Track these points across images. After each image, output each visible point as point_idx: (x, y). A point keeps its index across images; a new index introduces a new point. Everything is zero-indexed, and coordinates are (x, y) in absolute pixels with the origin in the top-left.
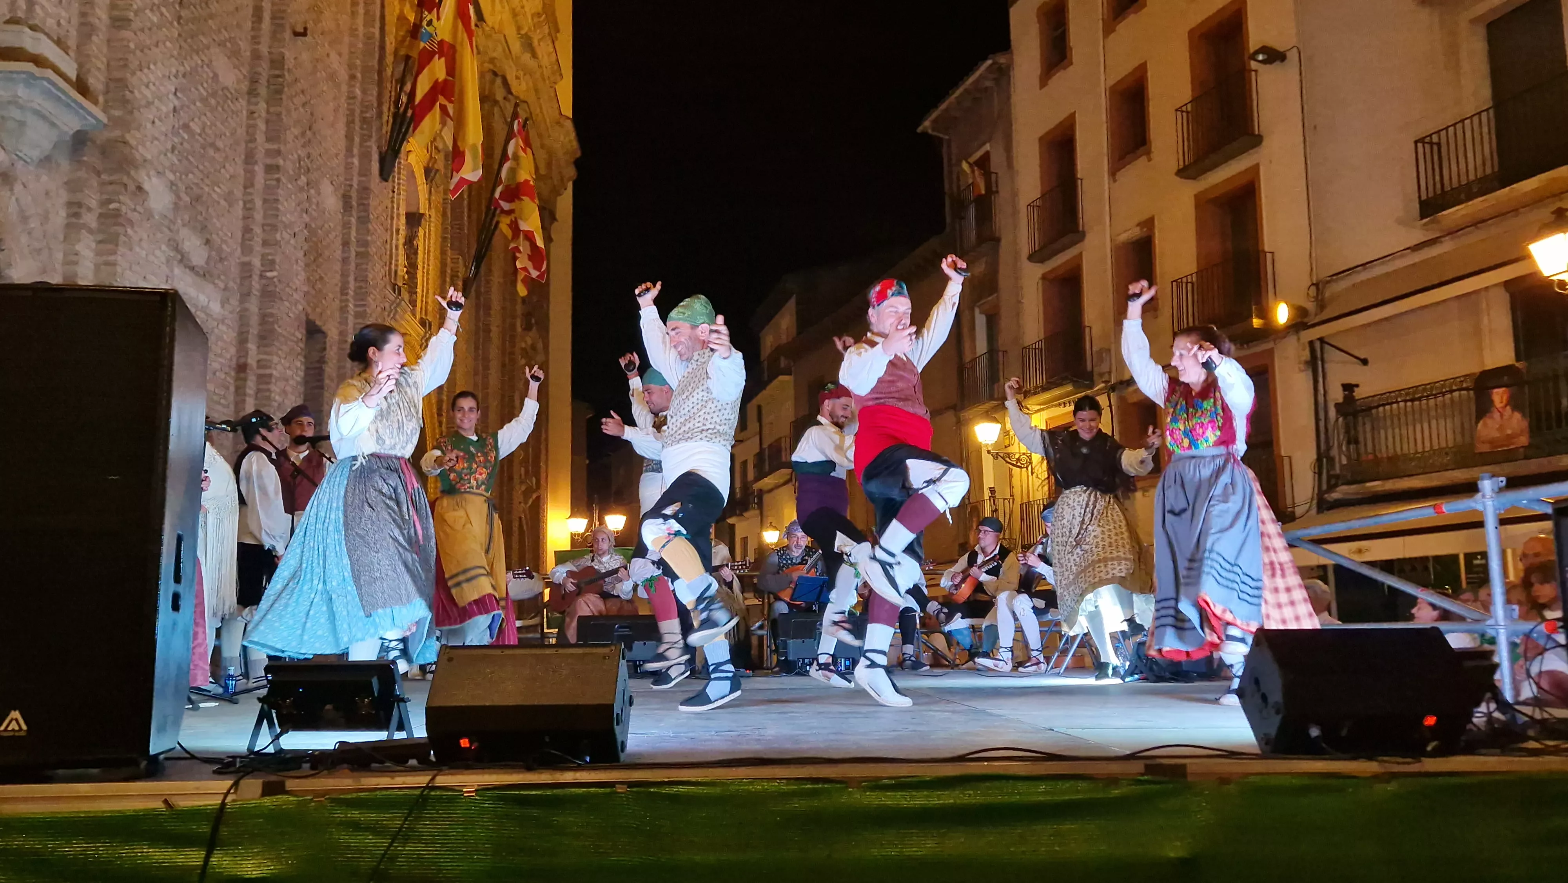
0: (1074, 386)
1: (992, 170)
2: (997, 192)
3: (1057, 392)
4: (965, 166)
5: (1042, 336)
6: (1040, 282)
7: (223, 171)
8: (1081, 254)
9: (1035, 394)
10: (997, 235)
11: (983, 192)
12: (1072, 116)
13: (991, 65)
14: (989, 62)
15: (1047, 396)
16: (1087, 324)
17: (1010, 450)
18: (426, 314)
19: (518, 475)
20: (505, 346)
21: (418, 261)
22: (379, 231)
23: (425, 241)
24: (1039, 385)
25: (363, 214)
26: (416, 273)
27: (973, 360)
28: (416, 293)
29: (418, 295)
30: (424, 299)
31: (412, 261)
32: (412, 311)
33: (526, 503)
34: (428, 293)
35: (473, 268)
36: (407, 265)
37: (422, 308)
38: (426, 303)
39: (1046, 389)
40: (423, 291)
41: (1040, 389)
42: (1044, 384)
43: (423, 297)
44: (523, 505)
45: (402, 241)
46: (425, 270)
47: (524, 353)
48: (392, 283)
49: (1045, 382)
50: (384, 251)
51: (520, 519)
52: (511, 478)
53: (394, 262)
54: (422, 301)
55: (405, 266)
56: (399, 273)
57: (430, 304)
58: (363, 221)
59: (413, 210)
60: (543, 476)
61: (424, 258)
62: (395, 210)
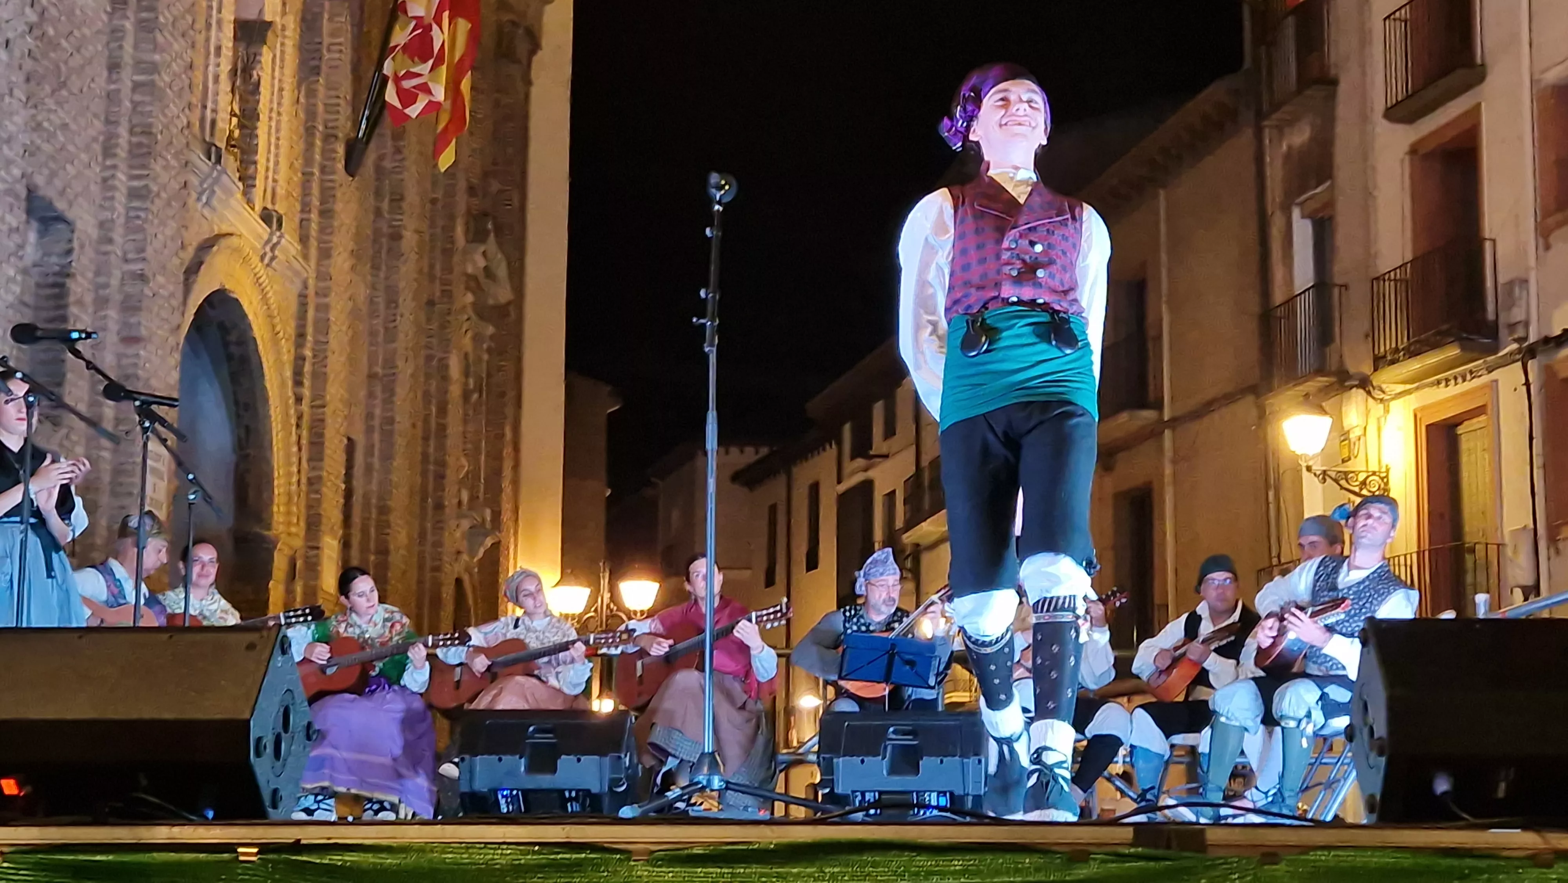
0: (1463, 349)
3: (1432, 359)
5: (1409, 257)
6: (1407, 158)
8: (1478, 106)
9: (1393, 362)
10: (1333, 72)
15: (1414, 365)
16: (1487, 234)
17: (1350, 466)
18: (273, 203)
19: (455, 501)
20: (432, 267)
21: (261, 105)
22: (176, 46)
23: (273, 70)
24: (1401, 347)
25: (144, 15)
26: (256, 128)
27: (1287, 302)
28: (255, 163)
29: (259, 166)
30: (270, 174)
31: (249, 106)
32: (245, 194)
33: (472, 553)
34: (277, 163)
35: (364, 121)
36: (237, 112)
37: (265, 191)
38: (275, 181)
39: (1412, 353)
40: (268, 160)
41: (1402, 354)
42: (1410, 345)
43: (267, 169)
44: (465, 557)
45: (225, 67)
46: (273, 124)
47: (473, 284)
48: (204, 140)
49: (1412, 340)
50: (187, 82)
51: (459, 582)
52: (439, 507)
53: (210, 105)
54: (267, 178)
55: (233, 114)
56: (220, 124)
57: (282, 182)
58: (146, 27)
59: (251, 15)
60: (506, 507)
61: (271, 101)
62: (214, 12)
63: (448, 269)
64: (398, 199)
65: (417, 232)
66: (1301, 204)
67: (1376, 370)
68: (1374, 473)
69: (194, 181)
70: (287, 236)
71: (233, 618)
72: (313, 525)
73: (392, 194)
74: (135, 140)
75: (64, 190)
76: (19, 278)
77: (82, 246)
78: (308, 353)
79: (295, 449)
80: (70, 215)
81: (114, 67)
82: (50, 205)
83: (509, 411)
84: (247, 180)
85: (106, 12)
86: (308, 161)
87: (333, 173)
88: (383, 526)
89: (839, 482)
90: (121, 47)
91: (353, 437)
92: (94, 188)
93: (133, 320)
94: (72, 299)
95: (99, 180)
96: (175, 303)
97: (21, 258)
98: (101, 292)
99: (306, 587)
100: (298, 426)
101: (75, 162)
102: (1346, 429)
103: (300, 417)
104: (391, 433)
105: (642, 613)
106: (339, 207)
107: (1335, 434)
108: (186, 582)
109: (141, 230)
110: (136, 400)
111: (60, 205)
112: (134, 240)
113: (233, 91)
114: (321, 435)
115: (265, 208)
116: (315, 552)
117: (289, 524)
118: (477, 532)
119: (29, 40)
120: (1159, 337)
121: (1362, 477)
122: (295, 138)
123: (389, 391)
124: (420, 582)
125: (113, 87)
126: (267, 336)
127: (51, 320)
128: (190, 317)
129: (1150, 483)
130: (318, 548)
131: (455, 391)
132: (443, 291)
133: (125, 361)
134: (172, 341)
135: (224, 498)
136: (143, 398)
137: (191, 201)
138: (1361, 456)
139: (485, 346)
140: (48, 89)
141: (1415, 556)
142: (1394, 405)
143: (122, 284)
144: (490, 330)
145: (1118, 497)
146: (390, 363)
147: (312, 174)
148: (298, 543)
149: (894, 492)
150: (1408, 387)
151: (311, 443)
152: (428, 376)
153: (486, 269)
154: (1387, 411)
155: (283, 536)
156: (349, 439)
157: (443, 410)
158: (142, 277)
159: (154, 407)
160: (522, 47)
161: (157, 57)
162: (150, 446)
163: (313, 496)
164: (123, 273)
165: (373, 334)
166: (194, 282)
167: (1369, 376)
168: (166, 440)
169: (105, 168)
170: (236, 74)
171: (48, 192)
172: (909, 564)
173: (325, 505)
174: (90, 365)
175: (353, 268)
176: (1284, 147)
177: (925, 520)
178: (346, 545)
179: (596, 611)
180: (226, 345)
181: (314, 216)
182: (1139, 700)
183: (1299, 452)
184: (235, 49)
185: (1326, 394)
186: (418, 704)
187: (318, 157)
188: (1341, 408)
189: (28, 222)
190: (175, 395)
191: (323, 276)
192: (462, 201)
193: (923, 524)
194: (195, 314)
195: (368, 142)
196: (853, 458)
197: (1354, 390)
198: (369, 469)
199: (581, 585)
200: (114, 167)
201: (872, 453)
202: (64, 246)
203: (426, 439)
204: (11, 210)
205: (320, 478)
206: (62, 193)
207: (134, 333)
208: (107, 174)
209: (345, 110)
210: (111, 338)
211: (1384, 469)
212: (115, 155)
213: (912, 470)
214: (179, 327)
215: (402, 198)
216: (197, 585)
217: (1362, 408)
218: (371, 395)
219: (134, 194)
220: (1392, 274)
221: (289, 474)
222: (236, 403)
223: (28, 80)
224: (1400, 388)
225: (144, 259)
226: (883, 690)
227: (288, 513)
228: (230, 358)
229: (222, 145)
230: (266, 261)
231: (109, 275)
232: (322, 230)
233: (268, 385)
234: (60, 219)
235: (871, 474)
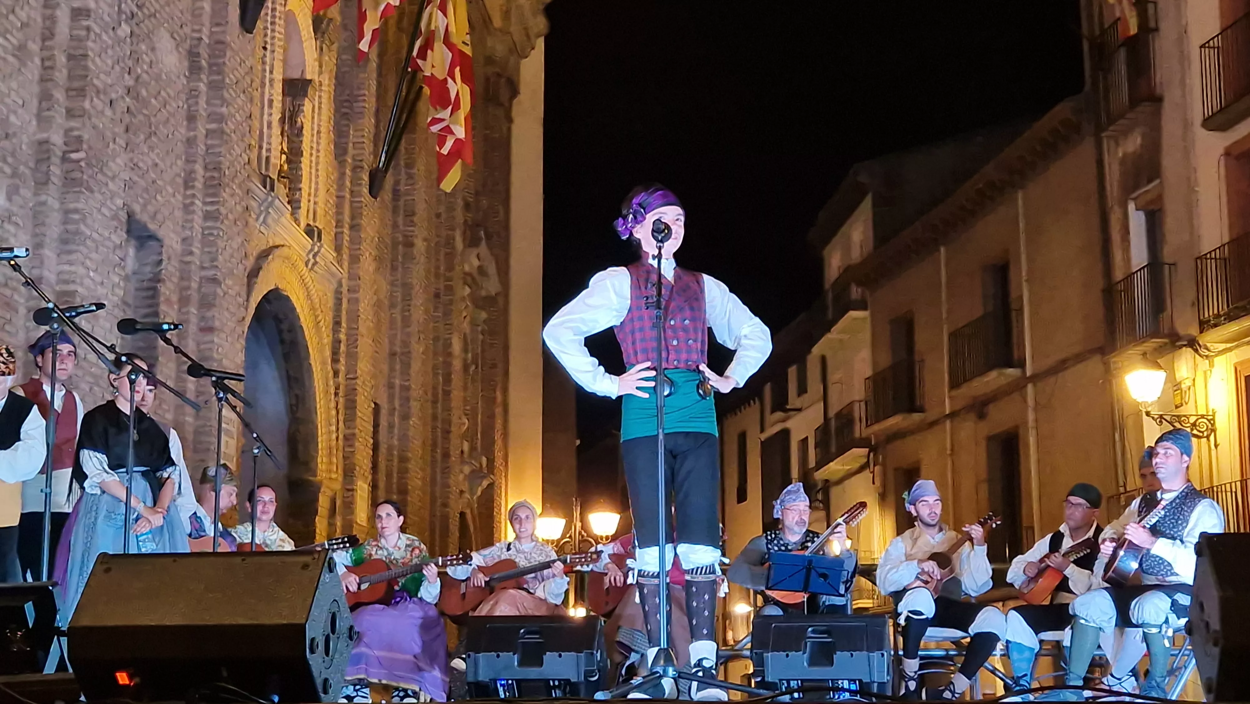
2: (1157, 30)
5: (1226, 239)
6: (1223, 159)
9: (1216, 326)
11: (1133, 30)
15: (1234, 328)
17: (1182, 411)
18: (314, 220)
19: (458, 452)
20: (438, 268)
21: (304, 145)
22: (239, 101)
23: (313, 118)
24: (1222, 313)
25: (216, 77)
26: (301, 162)
27: (1127, 278)
28: (300, 189)
29: (303, 192)
30: (312, 199)
31: (295, 145)
32: (292, 214)
33: (472, 494)
34: (317, 190)
35: (384, 155)
36: (286, 150)
37: (308, 211)
38: (315, 203)
39: (1231, 317)
40: (310, 188)
41: (1223, 318)
42: (1230, 311)
43: (309, 195)
44: (467, 495)
45: (276, 117)
46: (314, 158)
47: (469, 279)
48: (261, 173)
49: (1231, 306)
50: (248, 129)
51: (462, 515)
52: (446, 455)
53: (265, 146)
54: (309, 201)
55: (282, 152)
56: (273, 160)
57: (321, 204)
58: (216, 87)
59: (296, 75)
60: (499, 455)
61: (312, 141)
62: (267, 74)
63: (450, 268)
64: (410, 214)
65: (425, 240)
66: (1134, 199)
67: (1201, 332)
68: (1203, 416)
69: (254, 204)
70: (325, 246)
71: (289, 546)
72: (349, 473)
73: (405, 211)
74: (208, 174)
75: (155, 213)
76: (122, 284)
77: (169, 259)
78: (342, 337)
79: (334, 412)
80: (161, 233)
81: (191, 118)
82: (145, 227)
83: (499, 379)
84: (294, 203)
85: (185, 75)
86: (341, 186)
87: (361, 196)
88: (403, 472)
89: (762, 430)
90: (197, 103)
91: (377, 402)
92: (178, 214)
93: (209, 314)
94: (162, 299)
95: (181, 206)
96: (241, 300)
97: (123, 268)
98: (184, 293)
99: (344, 519)
100: (336, 394)
101: (164, 193)
102: (1178, 380)
103: (337, 388)
104: (408, 399)
105: (607, 538)
106: (364, 222)
107: (1170, 385)
108: (252, 518)
109: (213, 244)
110: (212, 376)
111: (152, 226)
112: (209, 252)
113: (282, 134)
114: (355, 401)
115: (308, 225)
116: (351, 493)
117: (330, 471)
118: (476, 475)
119: (128, 99)
120: (1021, 310)
121: (1192, 420)
122: (330, 169)
123: (406, 366)
124: (432, 515)
125: (192, 133)
126: (311, 325)
127: (146, 316)
128: (252, 311)
129: (1017, 427)
130: (353, 490)
131: (457, 364)
132: (446, 286)
133: (202, 347)
134: (239, 330)
135: (281, 453)
136: (218, 375)
137: (251, 221)
138: (1191, 403)
139: (480, 329)
140: (142, 137)
141: (1238, 484)
142: (1217, 360)
143: (200, 287)
144: (484, 315)
145: (990, 439)
146: (406, 344)
147: (343, 197)
148: (337, 486)
149: (807, 438)
150: (1229, 345)
151: (346, 408)
152: (435, 354)
153: (480, 268)
154: (1211, 365)
155: (325, 481)
156: (375, 403)
157: (448, 380)
158: (214, 280)
159: (226, 381)
160: (504, 94)
161: (224, 110)
162: (224, 412)
163: (347, 449)
164: (201, 278)
165: (392, 322)
166: (255, 283)
167: (1196, 337)
168: (235, 407)
169: (185, 197)
170: (284, 123)
171: (143, 217)
172: (820, 497)
173: (358, 456)
174: (177, 350)
175: (377, 269)
176: (1120, 155)
177: (832, 461)
178: (374, 487)
179: (570, 537)
180: (280, 332)
181: (346, 231)
182: (1012, 604)
183: (1140, 400)
184: (283, 102)
185: (1160, 353)
186: (433, 612)
187: (348, 183)
188: (1173, 363)
189: (127, 241)
190: (241, 372)
191: (353, 276)
192: (459, 215)
193: (831, 464)
194: (256, 308)
195: (386, 171)
196: (773, 411)
197: (1184, 348)
198: (391, 426)
199: (559, 517)
200: (194, 196)
201: (788, 407)
202: (156, 258)
203: (435, 402)
204: (115, 231)
205: (354, 435)
206: (154, 217)
207: (210, 324)
208: (188, 201)
209: (369, 147)
210: (192, 328)
211: (1210, 413)
212: (193, 187)
213: (821, 420)
214: (244, 318)
215: (413, 214)
216: (260, 520)
217: (1191, 363)
218: (392, 369)
219: (207, 216)
220: (1213, 253)
221: (330, 432)
222: (289, 378)
223: (127, 130)
224: (1223, 346)
225: (217, 267)
226: (802, 597)
227: (331, 463)
228: (282, 342)
229: (275, 177)
230: (310, 266)
231: (189, 279)
232: (351, 242)
233: (312, 362)
234: (152, 237)
235: (789, 424)
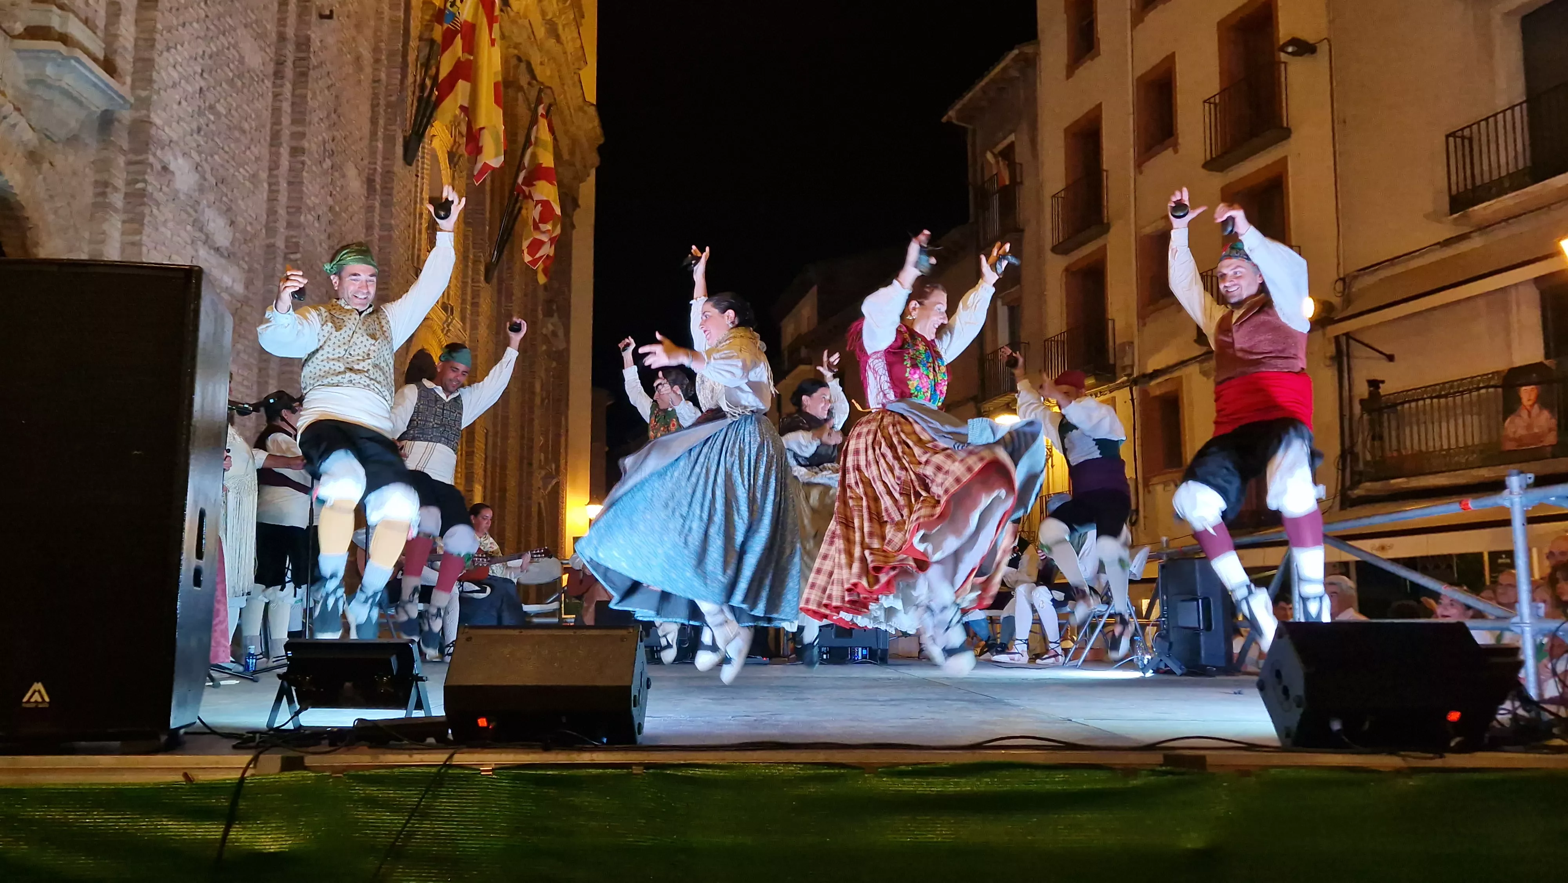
1: (1017, 161)
2: (1021, 183)
4: (989, 156)
5: (1064, 329)
6: (1064, 274)
7: (248, 153)
8: (1105, 246)
11: (1007, 183)
12: (1100, 105)
13: (1017, 55)
14: (1016, 52)
16: (1110, 316)
19: (537, 460)
25: (385, 198)
33: (545, 488)
35: (495, 254)
44: (542, 491)
47: (546, 341)
51: (539, 505)
52: (530, 463)
58: (386, 205)
60: (562, 462)
70: (455, 319)
73: (506, 290)
81: (369, 227)
83: (563, 410)
85: (365, 196)
87: (479, 282)
88: (503, 476)
104: (507, 426)
106: (481, 300)
118: (548, 475)
124: (521, 506)
131: (538, 399)
139: (551, 374)
144: (554, 365)
147: (467, 282)
153: (553, 331)
157: (531, 410)
161: (392, 222)
181: (469, 305)
187: (470, 273)
195: (497, 264)
209: (485, 248)
215: (512, 294)
220: (1056, 338)
232: (473, 314)
